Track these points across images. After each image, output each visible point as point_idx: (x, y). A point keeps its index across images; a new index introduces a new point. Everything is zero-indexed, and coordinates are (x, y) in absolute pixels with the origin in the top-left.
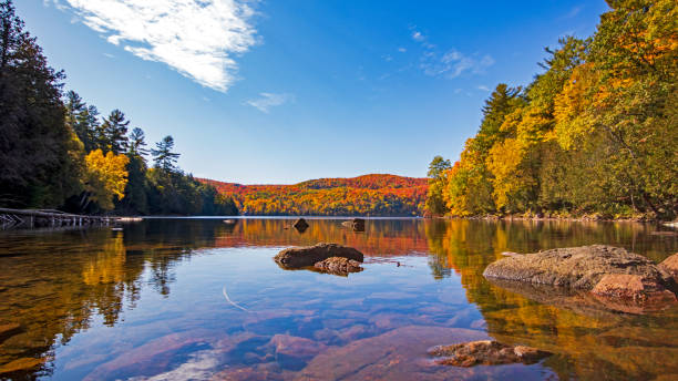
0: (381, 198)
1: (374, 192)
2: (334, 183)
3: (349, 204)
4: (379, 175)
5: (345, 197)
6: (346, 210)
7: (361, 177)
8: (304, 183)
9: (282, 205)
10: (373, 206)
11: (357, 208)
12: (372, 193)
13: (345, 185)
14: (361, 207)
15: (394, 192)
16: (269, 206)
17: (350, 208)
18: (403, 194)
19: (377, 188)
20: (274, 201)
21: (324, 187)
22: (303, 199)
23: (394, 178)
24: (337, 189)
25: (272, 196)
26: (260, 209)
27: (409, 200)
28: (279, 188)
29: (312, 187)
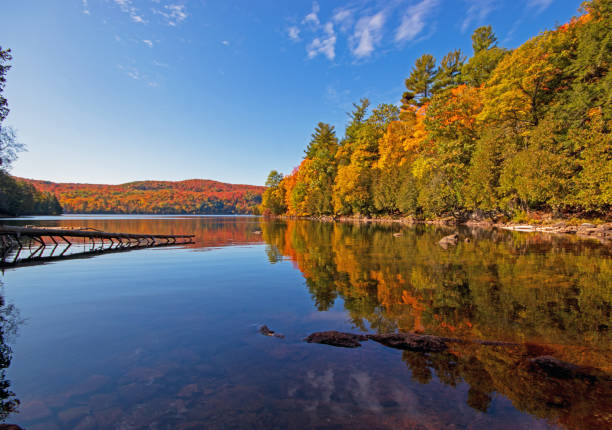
0: (206, 200)
1: (199, 194)
2: (161, 185)
3: (176, 204)
4: (202, 181)
5: (172, 198)
6: (173, 209)
7: (186, 182)
8: (129, 184)
9: (107, 204)
10: (198, 206)
11: (184, 208)
12: (197, 195)
13: (171, 187)
14: (187, 207)
15: (216, 194)
16: (90, 205)
17: (177, 207)
18: (223, 196)
19: (201, 191)
20: (96, 200)
21: (150, 188)
22: (129, 198)
23: (215, 184)
24: (164, 191)
25: (92, 195)
26: (81, 207)
27: (229, 202)
28: (100, 187)
29: (137, 188)
